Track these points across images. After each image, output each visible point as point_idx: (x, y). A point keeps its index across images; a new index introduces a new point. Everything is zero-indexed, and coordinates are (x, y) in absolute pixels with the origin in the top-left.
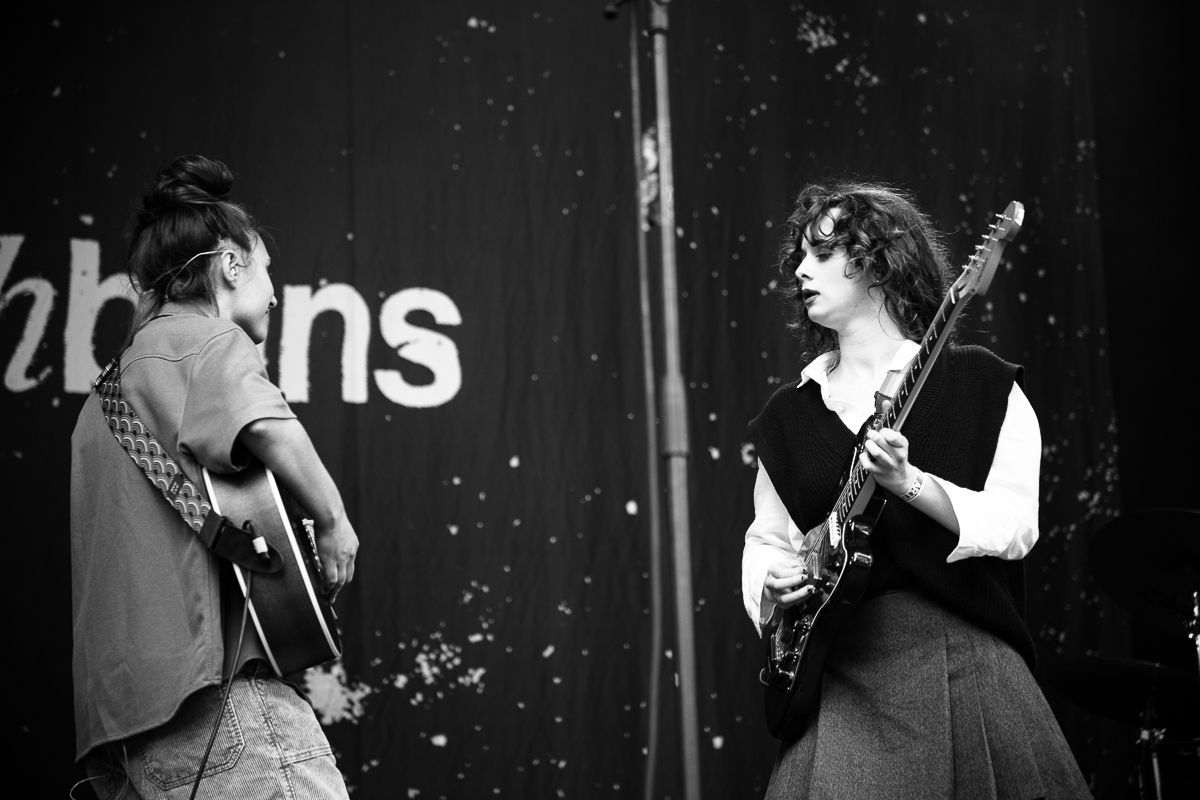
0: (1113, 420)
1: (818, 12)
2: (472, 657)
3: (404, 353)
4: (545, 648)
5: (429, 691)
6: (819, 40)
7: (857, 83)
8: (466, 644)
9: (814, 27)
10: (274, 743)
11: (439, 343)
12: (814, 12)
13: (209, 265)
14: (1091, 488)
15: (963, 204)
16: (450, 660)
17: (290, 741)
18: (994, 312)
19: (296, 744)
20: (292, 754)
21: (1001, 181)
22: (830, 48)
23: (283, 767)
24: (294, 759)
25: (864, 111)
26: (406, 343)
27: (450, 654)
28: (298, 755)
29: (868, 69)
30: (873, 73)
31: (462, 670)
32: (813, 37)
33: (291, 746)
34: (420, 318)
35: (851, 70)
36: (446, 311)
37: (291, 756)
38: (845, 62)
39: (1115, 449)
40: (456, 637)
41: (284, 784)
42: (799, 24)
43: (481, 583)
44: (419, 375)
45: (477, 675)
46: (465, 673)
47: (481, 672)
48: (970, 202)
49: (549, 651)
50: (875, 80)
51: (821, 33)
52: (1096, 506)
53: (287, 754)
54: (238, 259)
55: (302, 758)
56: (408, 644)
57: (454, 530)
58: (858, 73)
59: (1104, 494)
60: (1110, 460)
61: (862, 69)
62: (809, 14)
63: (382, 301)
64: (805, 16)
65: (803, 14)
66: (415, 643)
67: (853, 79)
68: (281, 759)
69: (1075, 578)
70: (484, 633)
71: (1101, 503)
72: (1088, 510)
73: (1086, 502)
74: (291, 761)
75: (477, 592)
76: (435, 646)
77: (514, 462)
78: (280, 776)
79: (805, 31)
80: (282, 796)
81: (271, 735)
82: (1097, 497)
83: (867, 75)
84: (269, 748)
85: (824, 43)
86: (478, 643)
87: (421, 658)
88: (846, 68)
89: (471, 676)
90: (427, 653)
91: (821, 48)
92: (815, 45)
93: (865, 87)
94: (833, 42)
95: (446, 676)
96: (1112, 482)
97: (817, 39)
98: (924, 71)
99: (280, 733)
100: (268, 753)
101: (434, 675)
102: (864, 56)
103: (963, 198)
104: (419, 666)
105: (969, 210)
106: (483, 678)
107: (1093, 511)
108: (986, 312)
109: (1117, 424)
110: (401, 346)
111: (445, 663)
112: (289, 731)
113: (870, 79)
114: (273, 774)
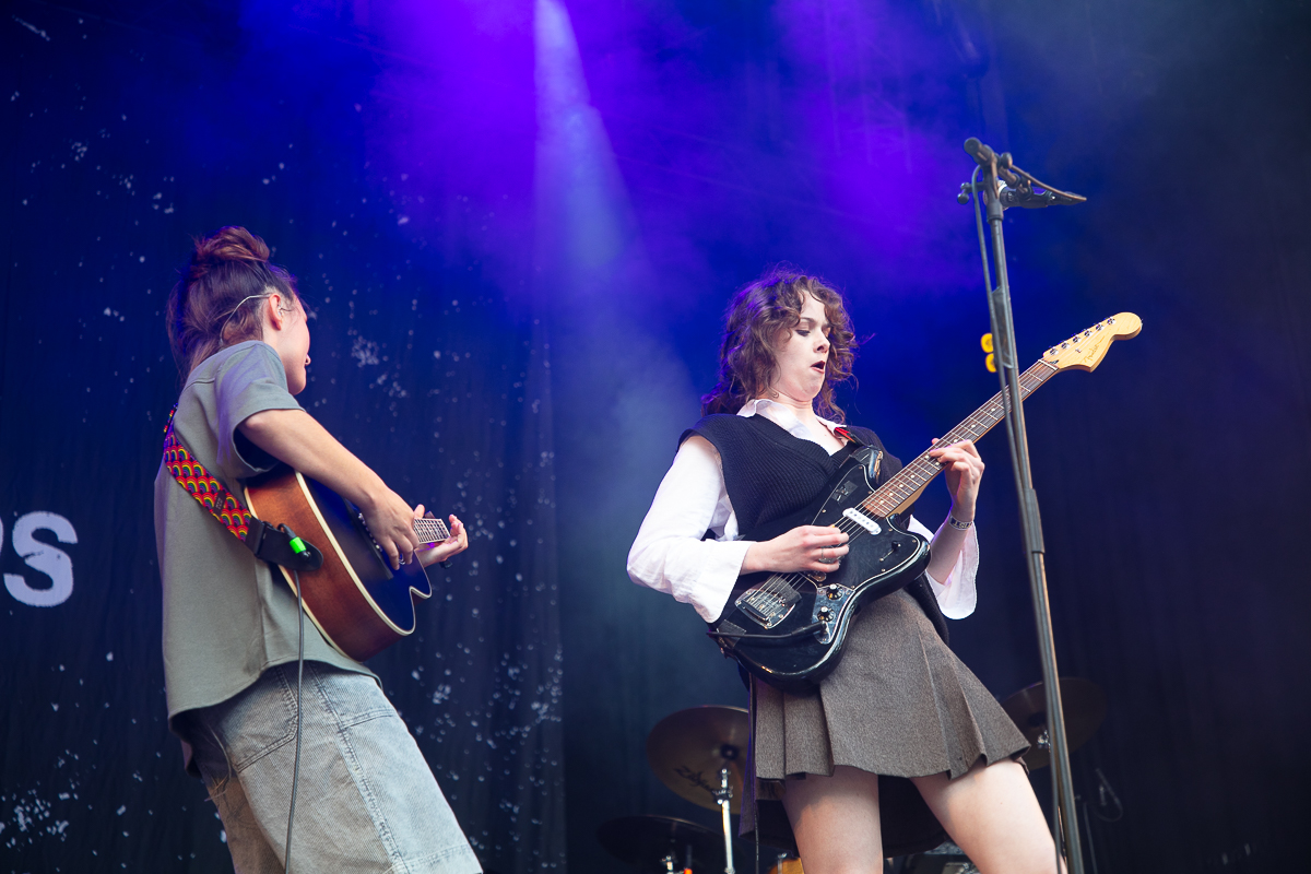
0: (559, 652)
1: (367, 338)
2: (59, 811)
3: (29, 562)
4: (119, 807)
5: (22, 837)
6: (367, 359)
7: (391, 394)
8: (56, 801)
9: (364, 348)
10: (329, 710)
11: (59, 557)
12: (364, 338)
13: (258, 306)
14: (542, 700)
15: (460, 490)
16: (41, 812)
17: (346, 706)
18: (479, 569)
19: (353, 708)
20: (349, 718)
21: (488, 475)
22: (373, 366)
23: (341, 731)
24: (352, 722)
25: (395, 414)
26: (33, 554)
27: (42, 808)
28: (356, 718)
29: (399, 385)
30: (403, 388)
31: (51, 822)
32: (362, 355)
33: (348, 710)
34: (45, 536)
35: (388, 383)
36: (66, 531)
37: (348, 720)
38: (384, 377)
39: (560, 673)
40: (48, 794)
41: (343, 746)
42: (352, 345)
43: (73, 752)
44: (40, 581)
45: (62, 826)
46: (52, 824)
47: (66, 823)
48: (465, 489)
49: (122, 810)
50: (403, 393)
51: (368, 354)
52: (545, 714)
53: (344, 718)
54: (283, 305)
55: (361, 719)
56: (9, 797)
57: (56, 707)
58: (392, 386)
59: (551, 705)
60: (556, 681)
61: (395, 384)
62: (360, 338)
63: (17, 519)
64: (358, 341)
65: (356, 337)
66: (14, 797)
67: (389, 391)
68: (338, 724)
69: (527, 766)
70: (71, 793)
71: (548, 713)
72: (538, 715)
73: (537, 710)
74: (347, 724)
75: (69, 760)
76: (31, 801)
77: (110, 657)
78: (338, 739)
79: (357, 351)
80: (341, 758)
81: (326, 702)
82: (545, 707)
83: (398, 389)
84: (326, 715)
85: (370, 362)
86: (65, 800)
87: (18, 809)
88: (385, 381)
89: (57, 827)
90: (23, 806)
91: (367, 366)
92: (363, 362)
93: (395, 398)
94: (376, 361)
95: (37, 825)
96: (557, 697)
97: (366, 357)
98: (436, 392)
99: (334, 699)
100: (324, 720)
101: (27, 824)
102: (396, 375)
103: (460, 486)
104: (16, 816)
105: (463, 494)
106: (66, 829)
107: (543, 718)
108: (473, 568)
109: (562, 655)
110: (27, 556)
111: (37, 815)
112: (344, 697)
113: (400, 392)
114: (331, 739)
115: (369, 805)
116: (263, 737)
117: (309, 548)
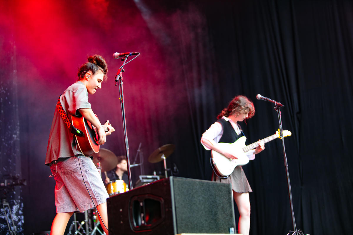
19: (88, 167)
23: (86, 172)
24: (88, 170)
41: (86, 175)
53: (87, 169)
55: (90, 169)
59: (17, 135)
60: (18, 129)
68: (85, 170)
73: (14, 136)
81: (83, 166)
84: (83, 168)
99: (85, 165)
112: (87, 165)
114: (84, 173)
115: (91, 187)
116: (71, 170)
117: (81, 132)
